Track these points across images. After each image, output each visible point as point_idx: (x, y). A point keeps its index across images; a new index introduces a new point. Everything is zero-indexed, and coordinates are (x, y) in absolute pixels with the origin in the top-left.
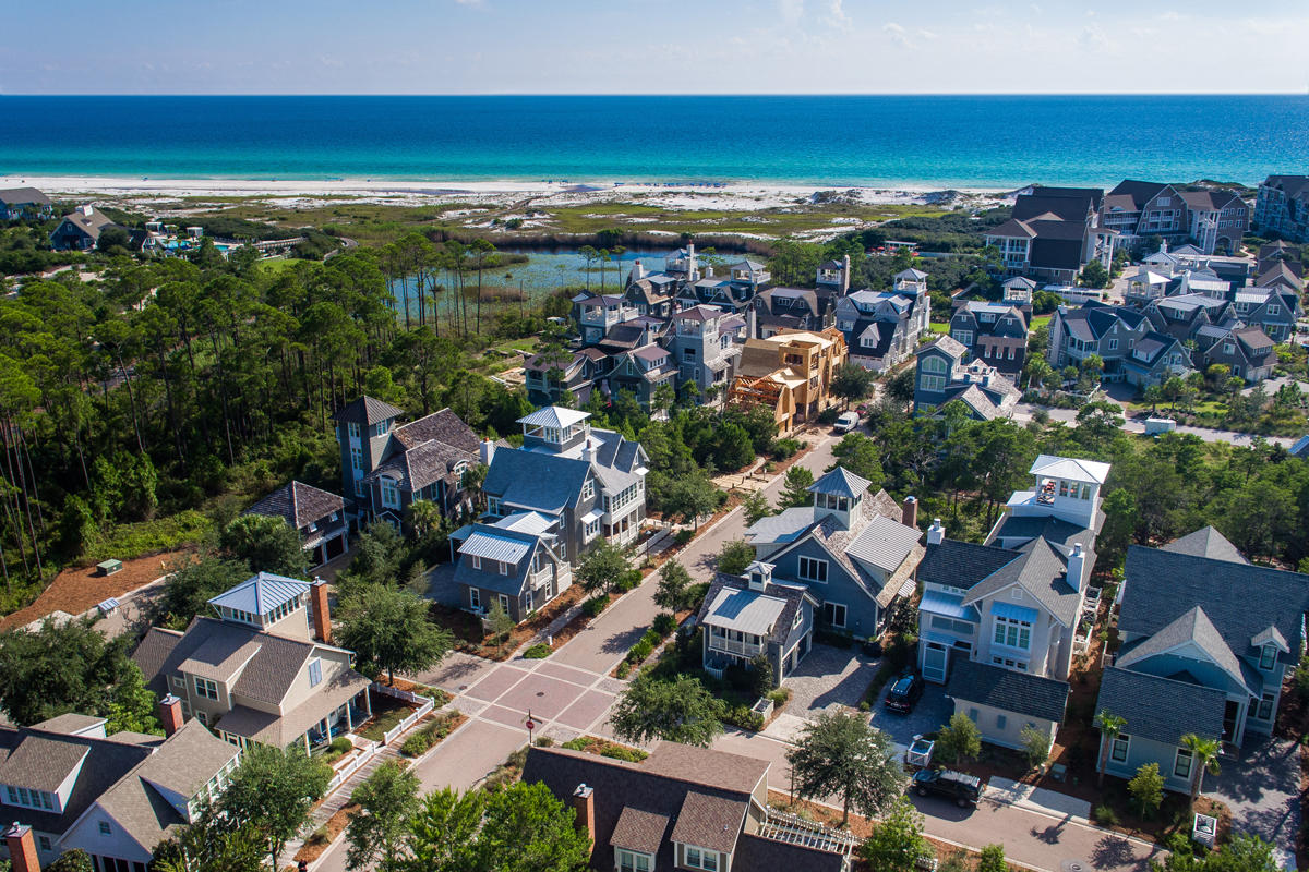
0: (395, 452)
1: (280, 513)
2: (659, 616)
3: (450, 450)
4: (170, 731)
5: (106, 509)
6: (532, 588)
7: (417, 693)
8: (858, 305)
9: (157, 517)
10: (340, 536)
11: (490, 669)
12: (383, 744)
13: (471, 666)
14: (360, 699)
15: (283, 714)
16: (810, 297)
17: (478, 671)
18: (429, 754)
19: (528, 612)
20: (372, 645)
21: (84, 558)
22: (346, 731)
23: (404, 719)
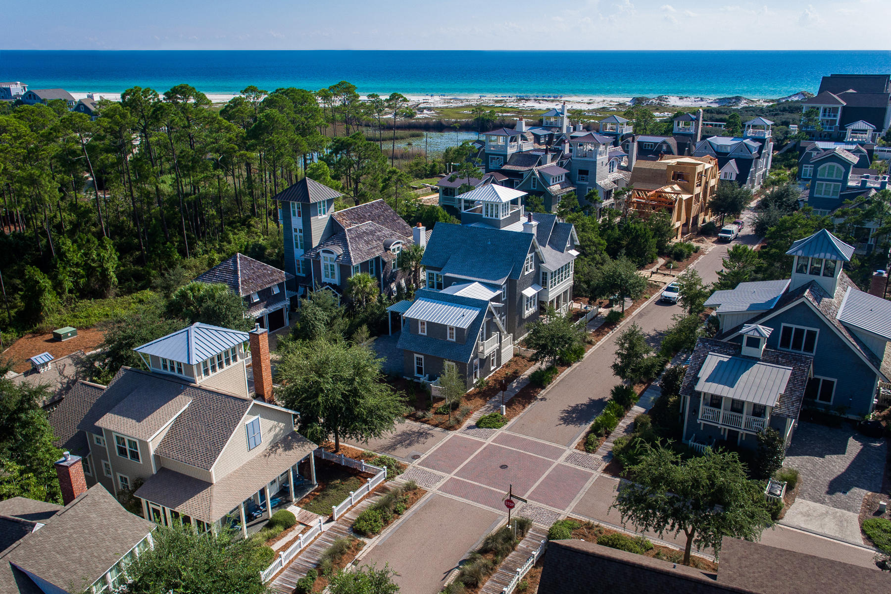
0: (334, 231)
1: (225, 281)
2: (617, 388)
3: (386, 231)
4: (69, 497)
5: (68, 284)
6: (480, 356)
7: (366, 461)
8: (715, 147)
9: (117, 295)
10: (281, 310)
11: (442, 439)
12: (331, 520)
13: (421, 434)
14: (303, 466)
15: (214, 482)
16: (672, 141)
17: (430, 440)
18: (386, 533)
19: (475, 381)
20: (318, 404)
21: (44, 325)
22: (289, 502)
23: (354, 490)
